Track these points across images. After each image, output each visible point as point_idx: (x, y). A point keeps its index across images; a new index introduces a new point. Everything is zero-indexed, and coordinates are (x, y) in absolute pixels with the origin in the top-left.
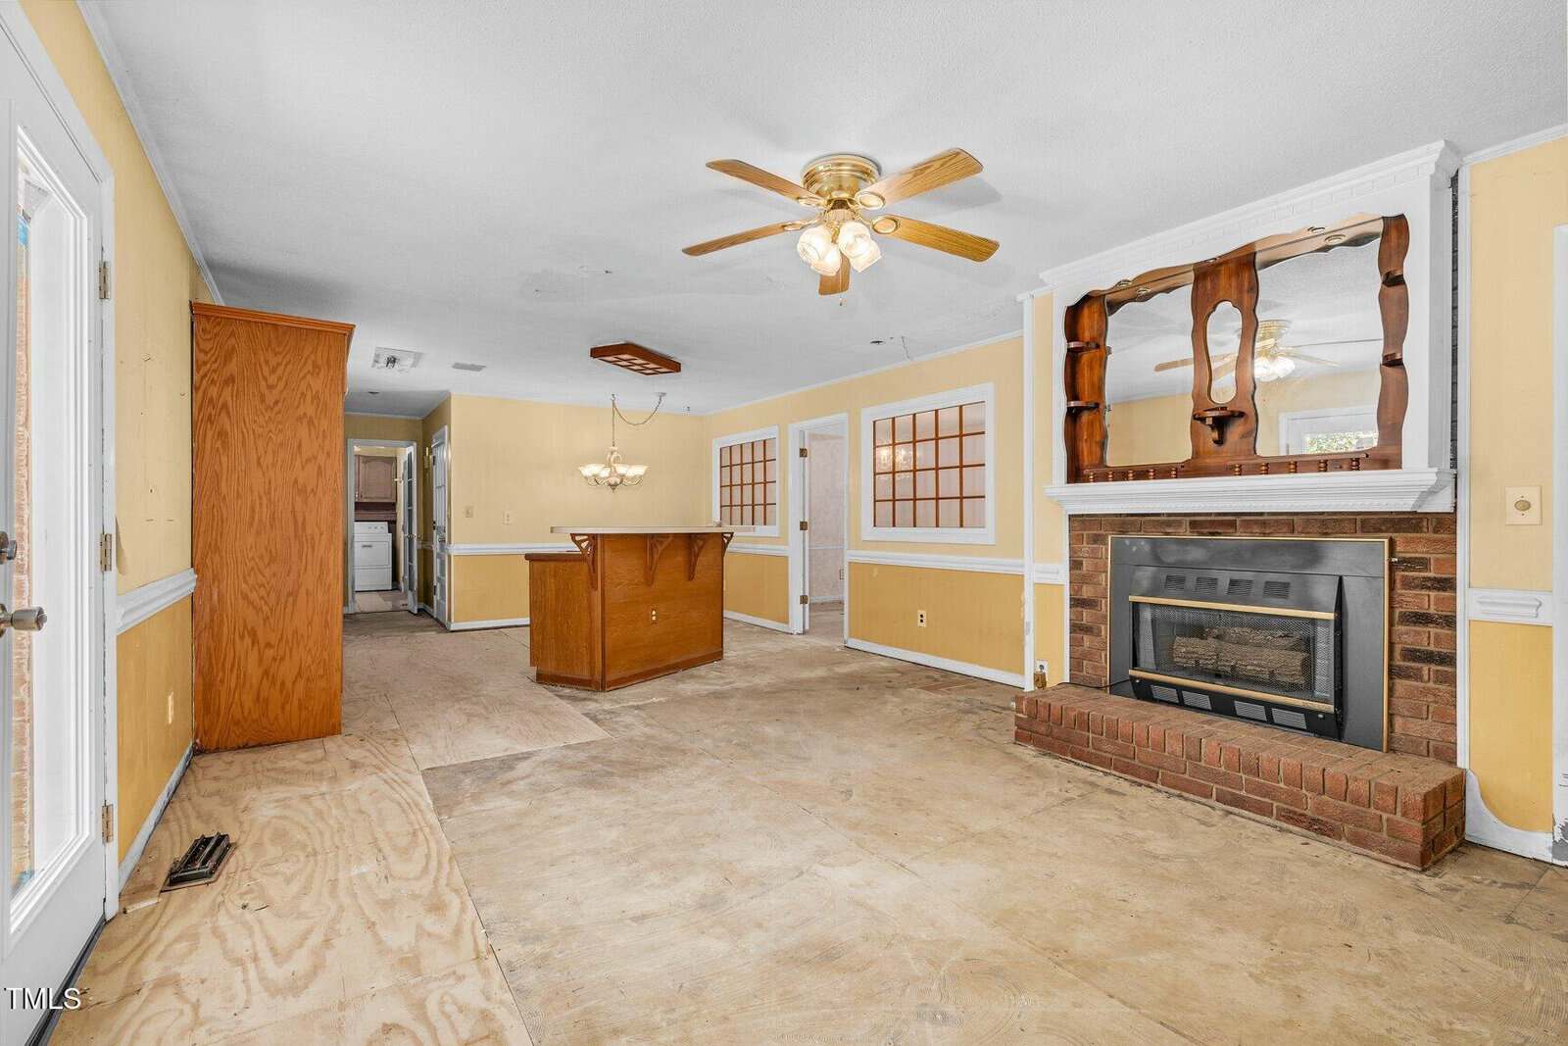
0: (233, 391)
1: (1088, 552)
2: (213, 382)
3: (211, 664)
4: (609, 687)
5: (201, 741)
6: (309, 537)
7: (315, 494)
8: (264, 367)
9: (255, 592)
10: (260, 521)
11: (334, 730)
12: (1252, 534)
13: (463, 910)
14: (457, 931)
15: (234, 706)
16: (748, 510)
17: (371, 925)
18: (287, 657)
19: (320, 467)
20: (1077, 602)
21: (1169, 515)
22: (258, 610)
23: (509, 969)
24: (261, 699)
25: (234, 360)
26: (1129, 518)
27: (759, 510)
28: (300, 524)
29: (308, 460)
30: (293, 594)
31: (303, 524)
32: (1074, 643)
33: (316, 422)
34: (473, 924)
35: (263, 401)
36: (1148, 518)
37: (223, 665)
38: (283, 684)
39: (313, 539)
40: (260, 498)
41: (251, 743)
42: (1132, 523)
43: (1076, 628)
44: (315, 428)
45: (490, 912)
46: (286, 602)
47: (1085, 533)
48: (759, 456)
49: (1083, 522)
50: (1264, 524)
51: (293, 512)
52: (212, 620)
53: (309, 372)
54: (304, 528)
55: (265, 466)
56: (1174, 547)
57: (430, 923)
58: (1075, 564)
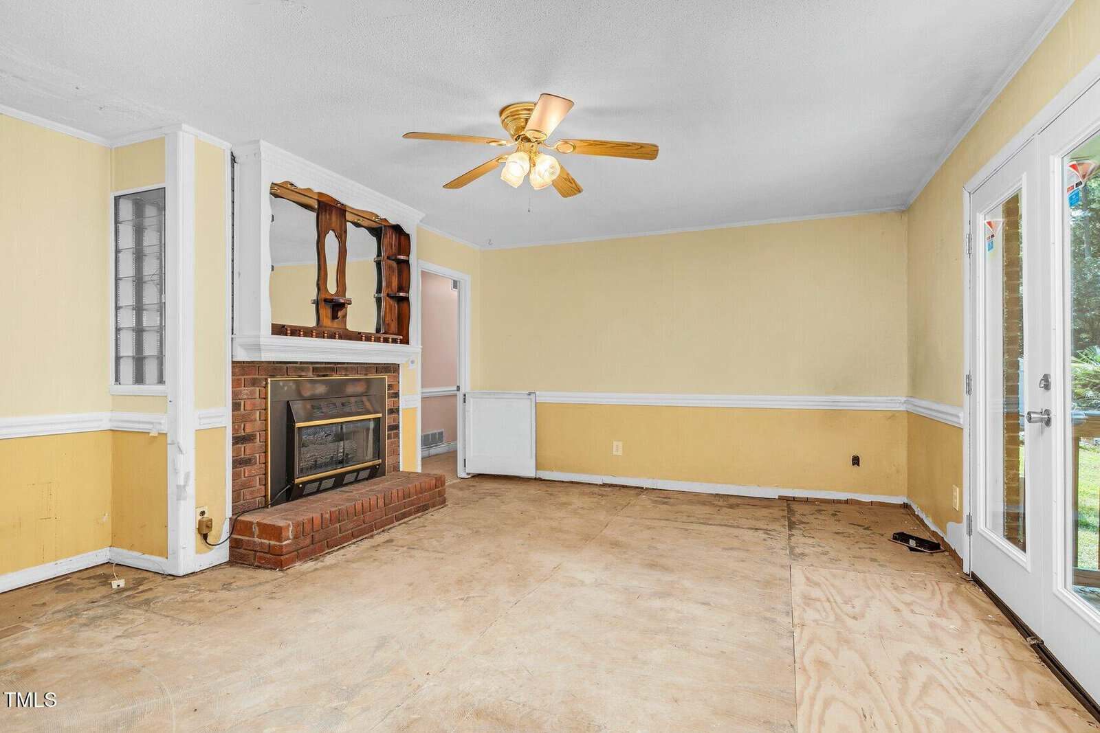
1: (247, 394)
12: (341, 375)
13: (803, 654)
14: (811, 642)
17: (871, 674)
20: (238, 440)
21: (301, 363)
23: (789, 613)
26: (277, 365)
32: (236, 476)
34: (799, 642)
36: (292, 365)
42: (281, 369)
43: (238, 463)
45: (787, 643)
47: (243, 378)
49: (243, 368)
50: (346, 369)
56: (308, 385)
57: (828, 657)
58: (236, 406)
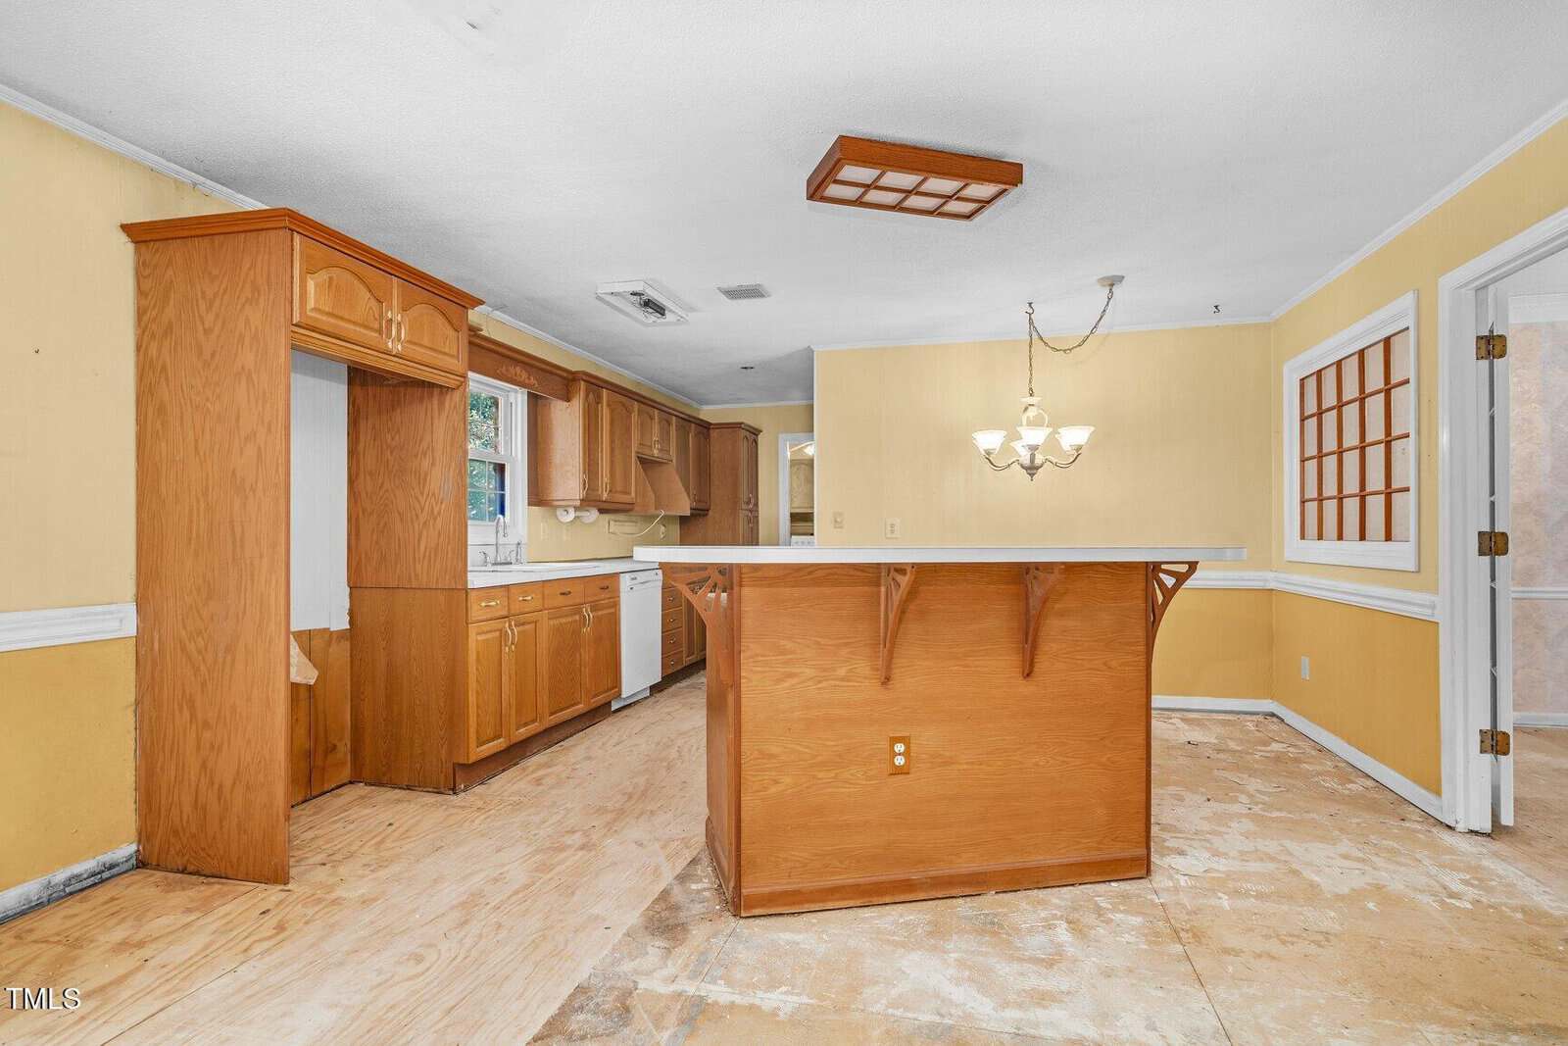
0: (170, 344)
2: (153, 336)
3: (152, 743)
4: (749, 907)
5: (144, 849)
6: (248, 562)
7: (254, 491)
8: (200, 301)
9: (193, 643)
10: (198, 536)
11: (278, 876)
15: (173, 807)
16: (1352, 506)
18: (226, 746)
19: (259, 448)
22: (197, 670)
24: (199, 806)
25: (172, 302)
27: (1375, 505)
28: (238, 540)
29: (247, 439)
30: (231, 649)
31: (242, 540)
33: (254, 377)
35: (200, 353)
37: (163, 746)
38: (221, 787)
39: (252, 564)
40: (198, 501)
41: (191, 868)
44: (254, 385)
46: (224, 662)
48: (1375, 380)
51: (232, 521)
52: (153, 678)
53: (247, 299)
54: (243, 548)
55: (202, 454)
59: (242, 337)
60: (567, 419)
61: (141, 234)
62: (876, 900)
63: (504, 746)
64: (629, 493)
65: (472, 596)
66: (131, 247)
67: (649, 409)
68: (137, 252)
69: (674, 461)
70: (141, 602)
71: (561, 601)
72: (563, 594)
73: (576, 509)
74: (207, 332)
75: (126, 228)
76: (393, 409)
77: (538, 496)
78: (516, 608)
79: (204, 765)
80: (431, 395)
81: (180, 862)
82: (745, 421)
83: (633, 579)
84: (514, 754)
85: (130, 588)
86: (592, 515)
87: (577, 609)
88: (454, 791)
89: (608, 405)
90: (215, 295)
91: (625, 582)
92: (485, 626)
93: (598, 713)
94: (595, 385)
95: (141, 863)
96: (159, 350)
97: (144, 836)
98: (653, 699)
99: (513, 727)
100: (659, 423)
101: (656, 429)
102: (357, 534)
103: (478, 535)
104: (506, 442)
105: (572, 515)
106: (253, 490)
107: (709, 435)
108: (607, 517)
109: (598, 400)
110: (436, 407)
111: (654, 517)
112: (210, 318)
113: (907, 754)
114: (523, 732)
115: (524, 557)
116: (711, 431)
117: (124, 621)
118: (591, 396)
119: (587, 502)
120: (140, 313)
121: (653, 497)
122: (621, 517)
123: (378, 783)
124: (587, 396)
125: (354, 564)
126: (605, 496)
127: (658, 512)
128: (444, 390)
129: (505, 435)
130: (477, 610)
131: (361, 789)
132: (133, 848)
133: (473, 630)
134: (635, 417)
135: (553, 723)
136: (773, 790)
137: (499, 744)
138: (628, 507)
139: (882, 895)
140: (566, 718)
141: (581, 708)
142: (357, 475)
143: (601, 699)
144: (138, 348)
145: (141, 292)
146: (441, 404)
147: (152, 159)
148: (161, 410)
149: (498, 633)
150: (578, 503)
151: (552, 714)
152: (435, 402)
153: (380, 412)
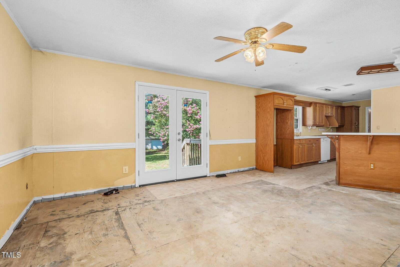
0: (260, 109)
2: (258, 108)
3: (257, 155)
4: (341, 185)
8: (263, 104)
9: (262, 144)
10: (263, 131)
11: (273, 173)
18: (266, 156)
19: (270, 121)
22: (262, 147)
24: (263, 163)
25: (260, 104)
30: (267, 145)
33: (270, 112)
35: (263, 110)
37: (259, 155)
38: (265, 161)
40: (263, 127)
51: (267, 130)
52: (257, 148)
53: (269, 103)
54: (268, 133)
55: (263, 122)
59: (268, 108)
60: (310, 111)
61: (256, 97)
62: (366, 188)
63: (299, 164)
64: (323, 123)
65: (295, 140)
66: (255, 98)
67: (328, 106)
68: (256, 99)
69: (334, 116)
70: (256, 139)
71: (309, 142)
72: (309, 141)
73: (311, 126)
74: (264, 107)
75: (255, 96)
76: (283, 113)
77: (304, 124)
78: (301, 143)
79: (263, 158)
80: (288, 111)
81: (261, 169)
82: (354, 105)
83: (323, 139)
84: (301, 166)
85: (255, 137)
86: (315, 127)
87: (312, 144)
88: (292, 169)
89: (318, 107)
90: (265, 103)
91: (322, 140)
92: (296, 145)
93: (316, 163)
94: (316, 103)
95: (256, 169)
96: (258, 110)
97: (256, 166)
98: (327, 163)
99: (301, 161)
100: (330, 108)
101: (330, 109)
102: (277, 131)
103: (295, 131)
104: (298, 115)
105: (311, 127)
106: (269, 126)
107: (344, 109)
108: (318, 128)
109: (316, 106)
110: (289, 112)
111: (329, 128)
112: (264, 106)
113: (374, 166)
114: (302, 162)
115: (301, 135)
116: (345, 108)
117: (254, 141)
118: (315, 106)
119: (314, 125)
120: (256, 106)
121: (329, 124)
122: (321, 128)
123: (280, 166)
124: (314, 106)
125: (277, 135)
126: (318, 124)
127: (330, 127)
128: (290, 110)
129: (298, 114)
130: (295, 142)
131: (278, 167)
132: (255, 167)
133: (295, 145)
134: (324, 108)
135: (307, 162)
136: (346, 168)
137: (298, 163)
138: (323, 126)
139: (368, 188)
140: (310, 162)
141: (312, 161)
142: (277, 123)
143: (317, 160)
144: (256, 110)
145: (256, 103)
146: (290, 112)
147: (258, 88)
148: (259, 117)
149: (298, 146)
150: (312, 125)
151: (307, 161)
152: (289, 111)
153: (281, 114)
